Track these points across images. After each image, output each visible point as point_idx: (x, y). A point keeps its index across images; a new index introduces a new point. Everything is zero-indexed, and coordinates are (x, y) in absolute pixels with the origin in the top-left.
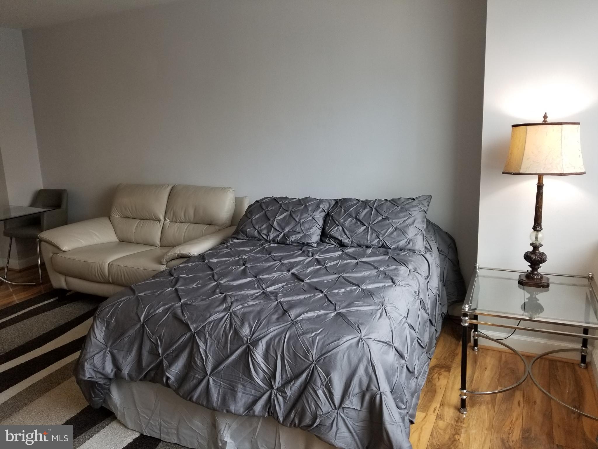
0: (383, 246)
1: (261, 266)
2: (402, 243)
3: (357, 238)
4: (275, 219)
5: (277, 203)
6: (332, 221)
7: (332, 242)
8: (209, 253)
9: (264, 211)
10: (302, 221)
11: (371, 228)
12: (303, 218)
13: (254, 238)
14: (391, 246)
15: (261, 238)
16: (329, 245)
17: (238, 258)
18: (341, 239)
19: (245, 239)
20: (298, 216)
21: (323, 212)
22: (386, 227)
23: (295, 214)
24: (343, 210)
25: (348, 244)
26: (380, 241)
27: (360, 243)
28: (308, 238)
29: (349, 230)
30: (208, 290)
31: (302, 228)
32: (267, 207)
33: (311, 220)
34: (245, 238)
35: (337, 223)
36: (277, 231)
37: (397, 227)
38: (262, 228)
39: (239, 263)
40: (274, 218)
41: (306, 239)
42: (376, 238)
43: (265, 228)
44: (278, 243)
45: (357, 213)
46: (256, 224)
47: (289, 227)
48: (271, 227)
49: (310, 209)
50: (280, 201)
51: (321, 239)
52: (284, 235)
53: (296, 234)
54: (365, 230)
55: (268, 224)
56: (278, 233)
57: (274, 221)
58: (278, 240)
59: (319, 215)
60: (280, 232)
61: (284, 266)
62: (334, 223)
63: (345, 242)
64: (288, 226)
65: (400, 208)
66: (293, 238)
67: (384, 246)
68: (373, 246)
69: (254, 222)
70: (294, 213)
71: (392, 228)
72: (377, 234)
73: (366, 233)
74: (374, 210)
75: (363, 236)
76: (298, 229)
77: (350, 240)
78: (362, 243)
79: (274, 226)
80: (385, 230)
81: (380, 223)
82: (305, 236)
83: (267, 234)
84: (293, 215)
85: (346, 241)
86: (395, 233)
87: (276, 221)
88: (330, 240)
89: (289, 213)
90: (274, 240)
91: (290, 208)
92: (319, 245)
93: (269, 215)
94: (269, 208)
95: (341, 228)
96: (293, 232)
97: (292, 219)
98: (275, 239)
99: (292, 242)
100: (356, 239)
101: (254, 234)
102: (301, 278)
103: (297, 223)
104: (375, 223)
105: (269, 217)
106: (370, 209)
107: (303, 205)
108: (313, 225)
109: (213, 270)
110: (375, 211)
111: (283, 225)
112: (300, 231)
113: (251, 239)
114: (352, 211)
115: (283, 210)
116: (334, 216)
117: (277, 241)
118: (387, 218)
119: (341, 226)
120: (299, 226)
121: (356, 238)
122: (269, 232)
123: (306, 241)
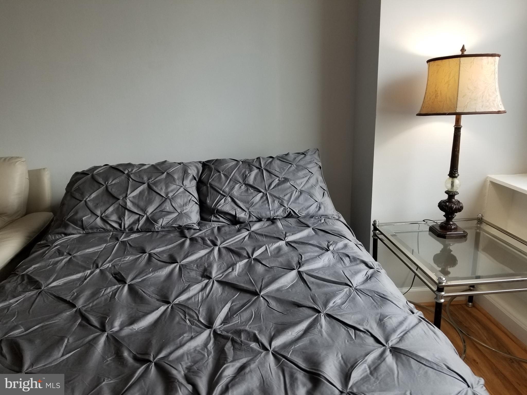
0: (289, 216)
1: (153, 277)
2: (313, 209)
3: (256, 209)
4: (126, 196)
5: (121, 174)
6: (212, 191)
7: (221, 219)
8: (35, 268)
9: (103, 188)
10: (170, 195)
11: (271, 194)
12: (172, 191)
13: (96, 229)
14: (301, 215)
15: (109, 227)
16: (217, 223)
17: (98, 271)
18: (234, 214)
19: (80, 233)
20: (162, 189)
21: (193, 179)
22: (289, 191)
23: (156, 186)
24: (222, 175)
25: (245, 219)
26: (286, 210)
27: (261, 215)
28: (187, 218)
29: (241, 201)
30: (103, 358)
31: (174, 205)
32: (106, 180)
33: (183, 192)
34: (79, 231)
35: (221, 192)
36: (134, 215)
37: (302, 189)
38: (107, 212)
39: (109, 279)
40: (124, 195)
41: (184, 220)
42: (279, 208)
43: (112, 213)
44: (138, 231)
45: (245, 177)
46: (96, 206)
47: (153, 206)
48: (124, 209)
49: (176, 177)
50: (125, 170)
51: (202, 218)
52: (148, 219)
53: (165, 216)
54: (262, 197)
55: (116, 205)
56: (137, 217)
57: (126, 199)
58: (139, 227)
59: (191, 184)
60: (140, 215)
61: (190, 269)
62: (218, 194)
63: (241, 217)
64: (151, 205)
65: (295, 166)
66: (163, 222)
67: (292, 215)
68: (278, 218)
69: (90, 205)
70: (154, 186)
71: (296, 191)
72: (280, 201)
73: (265, 201)
74: (264, 171)
75: (262, 206)
76: (168, 207)
77: (247, 214)
78: (264, 215)
79: (128, 206)
80: (289, 195)
81: (280, 187)
82: (180, 215)
83: (118, 221)
84: (154, 188)
85: (242, 215)
86: (302, 198)
87: (130, 200)
88: (218, 216)
89: (145, 186)
90: (132, 227)
91: (145, 179)
92: (202, 226)
93: (114, 191)
94: (110, 182)
95: (229, 199)
96: (161, 212)
97: (155, 194)
98: (134, 227)
99: (162, 227)
100: (253, 211)
101: (96, 224)
102: (243, 287)
103: (165, 199)
104: (273, 188)
105: (115, 195)
106: (258, 170)
107: (163, 173)
108: (187, 199)
109: (74, 306)
110: (266, 172)
111: (142, 204)
112: (172, 209)
113: (90, 231)
114: (235, 174)
115: (134, 182)
116: (213, 183)
117: (137, 229)
118: (286, 180)
119: (228, 196)
120: (168, 202)
121: (254, 209)
122: (121, 217)
123: (184, 222)
